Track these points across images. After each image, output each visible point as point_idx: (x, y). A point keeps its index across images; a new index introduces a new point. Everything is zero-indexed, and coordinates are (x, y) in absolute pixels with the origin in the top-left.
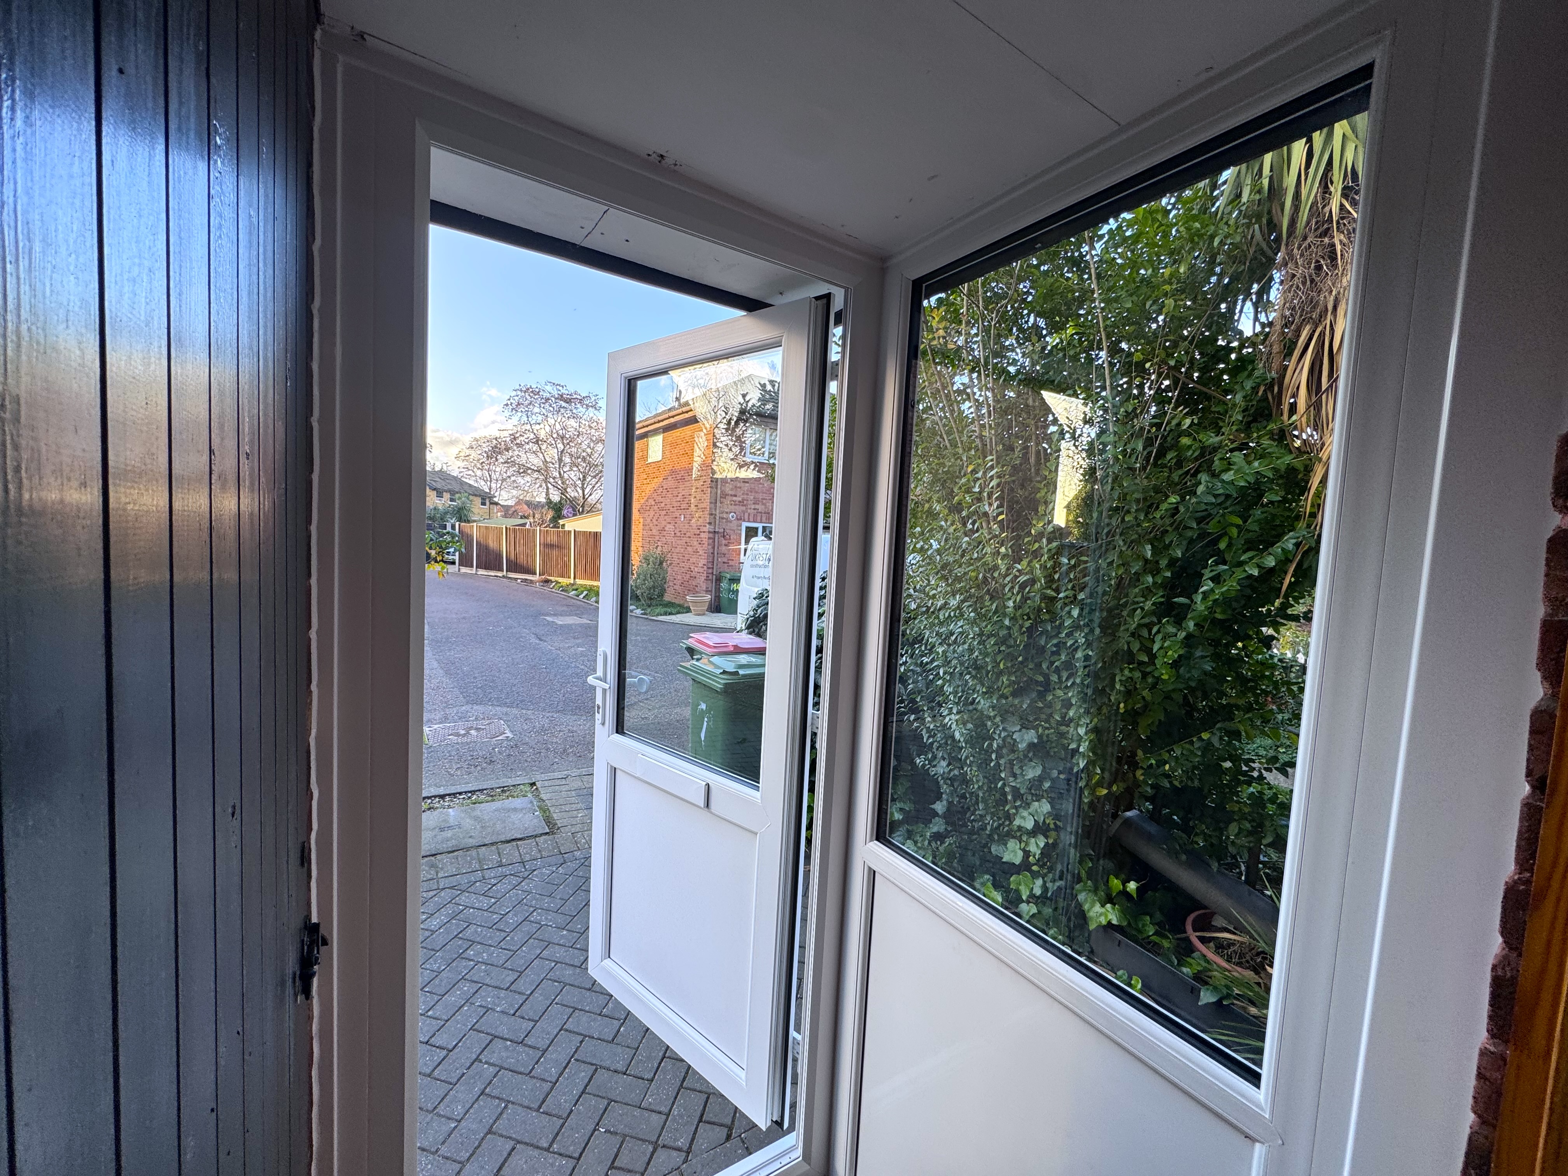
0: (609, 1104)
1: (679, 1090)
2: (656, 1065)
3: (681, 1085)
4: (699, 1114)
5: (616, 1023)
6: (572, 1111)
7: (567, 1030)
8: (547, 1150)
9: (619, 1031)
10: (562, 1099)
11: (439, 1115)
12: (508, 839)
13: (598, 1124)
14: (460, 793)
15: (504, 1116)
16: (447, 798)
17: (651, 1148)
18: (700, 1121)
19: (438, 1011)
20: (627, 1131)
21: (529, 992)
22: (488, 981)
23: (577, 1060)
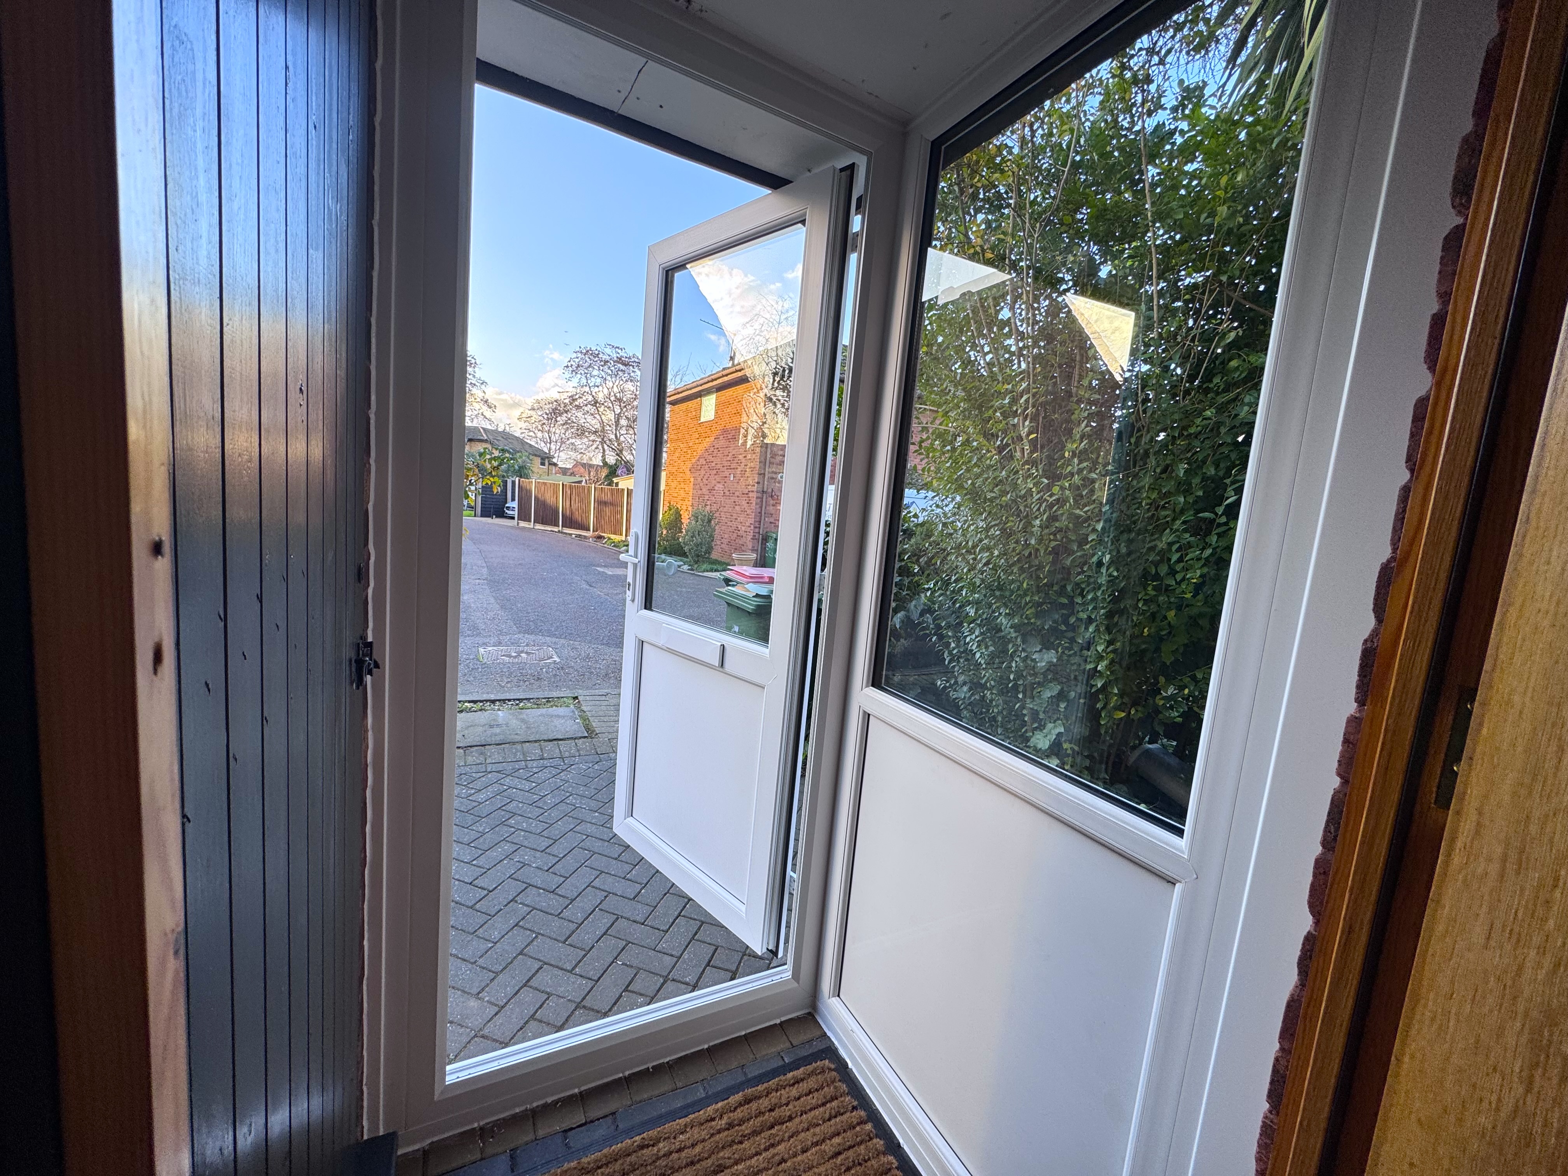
0: (627, 945)
1: (691, 941)
2: (671, 921)
3: (693, 938)
4: (707, 959)
5: (639, 887)
6: (593, 946)
7: (593, 887)
8: (571, 972)
9: (640, 892)
10: (585, 936)
11: (479, 937)
12: (550, 738)
13: (616, 958)
14: (509, 700)
15: (535, 943)
16: (498, 703)
17: (662, 980)
18: (708, 965)
19: (481, 861)
20: (641, 965)
21: (561, 856)
22: (526, 843)
23: (601, 910)
